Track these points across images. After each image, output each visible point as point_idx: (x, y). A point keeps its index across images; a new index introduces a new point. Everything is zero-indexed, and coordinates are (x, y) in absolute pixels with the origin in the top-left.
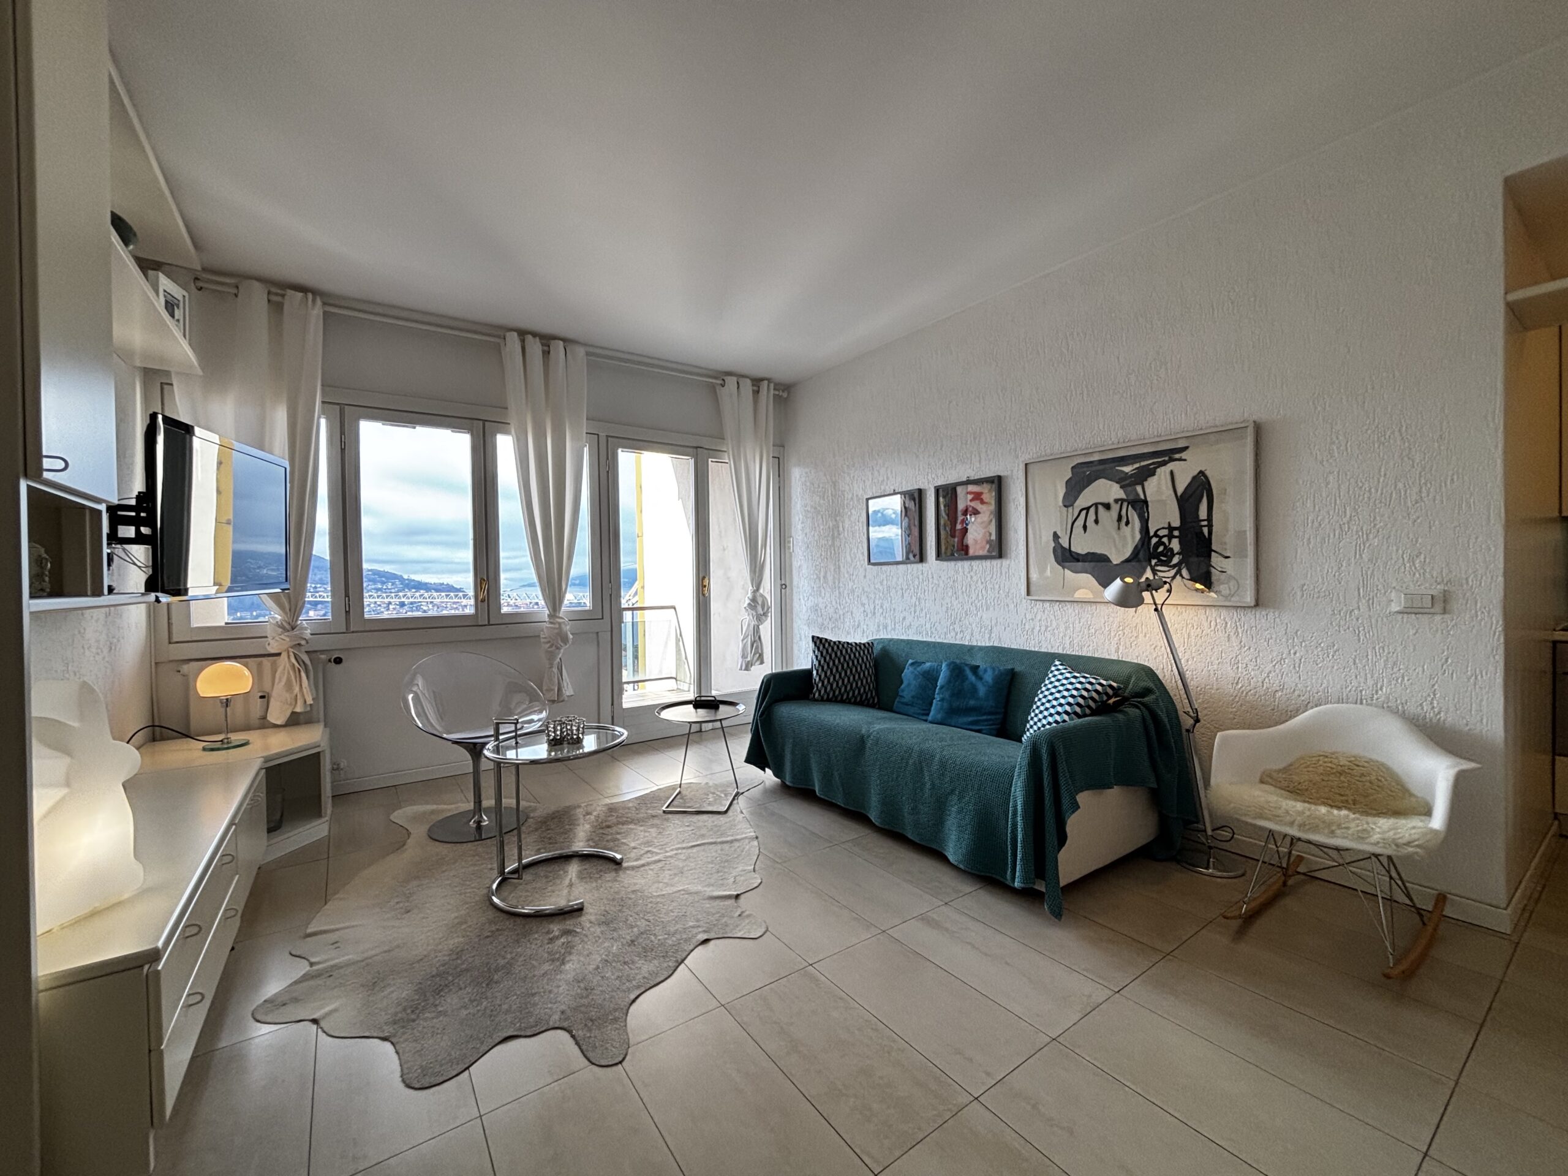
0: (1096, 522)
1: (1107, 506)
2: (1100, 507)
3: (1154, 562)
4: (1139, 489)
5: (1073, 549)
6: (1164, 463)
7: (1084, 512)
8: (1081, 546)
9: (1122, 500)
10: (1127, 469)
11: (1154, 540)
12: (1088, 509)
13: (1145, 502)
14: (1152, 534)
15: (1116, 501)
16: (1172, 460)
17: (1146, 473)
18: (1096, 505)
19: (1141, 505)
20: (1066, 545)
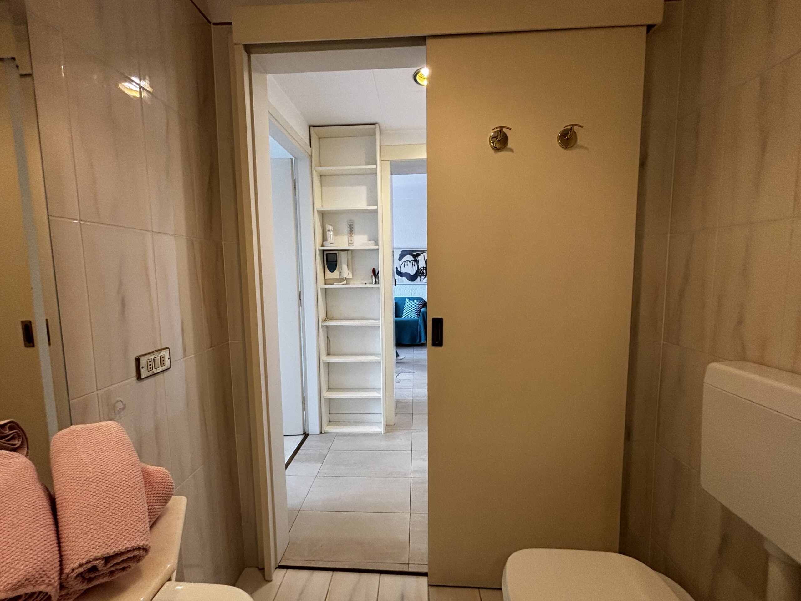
0: (407, 265)
1: (410, 262)
2: (408, 262)
3: (420, 275)
4: (417, 258)
5: (401, 271)
6: (422, 253)
7: (404, 263)
8: (403, 271)
9: (413, 261)
10: (415, 253)
11: (420, 270)
12: (405, 262)
13: (418, 261)
14: (420, 268)
15: (412, 260)
16: (424, 253)
17: (418, 255)
18: (407, 261)
19: (417, 261)
20: (399, 270)
